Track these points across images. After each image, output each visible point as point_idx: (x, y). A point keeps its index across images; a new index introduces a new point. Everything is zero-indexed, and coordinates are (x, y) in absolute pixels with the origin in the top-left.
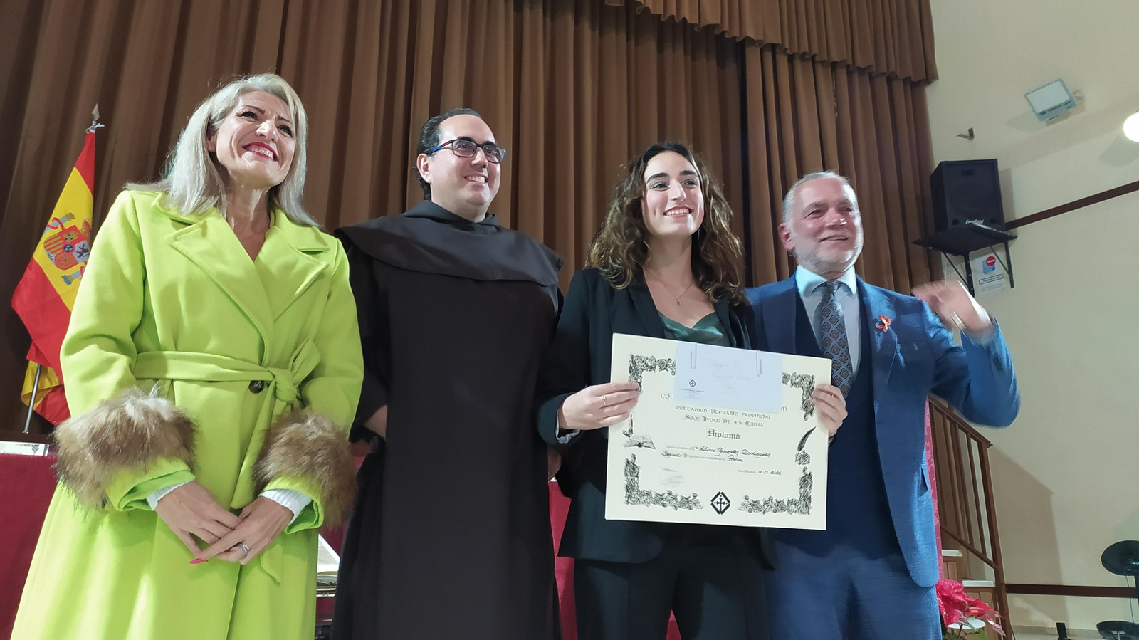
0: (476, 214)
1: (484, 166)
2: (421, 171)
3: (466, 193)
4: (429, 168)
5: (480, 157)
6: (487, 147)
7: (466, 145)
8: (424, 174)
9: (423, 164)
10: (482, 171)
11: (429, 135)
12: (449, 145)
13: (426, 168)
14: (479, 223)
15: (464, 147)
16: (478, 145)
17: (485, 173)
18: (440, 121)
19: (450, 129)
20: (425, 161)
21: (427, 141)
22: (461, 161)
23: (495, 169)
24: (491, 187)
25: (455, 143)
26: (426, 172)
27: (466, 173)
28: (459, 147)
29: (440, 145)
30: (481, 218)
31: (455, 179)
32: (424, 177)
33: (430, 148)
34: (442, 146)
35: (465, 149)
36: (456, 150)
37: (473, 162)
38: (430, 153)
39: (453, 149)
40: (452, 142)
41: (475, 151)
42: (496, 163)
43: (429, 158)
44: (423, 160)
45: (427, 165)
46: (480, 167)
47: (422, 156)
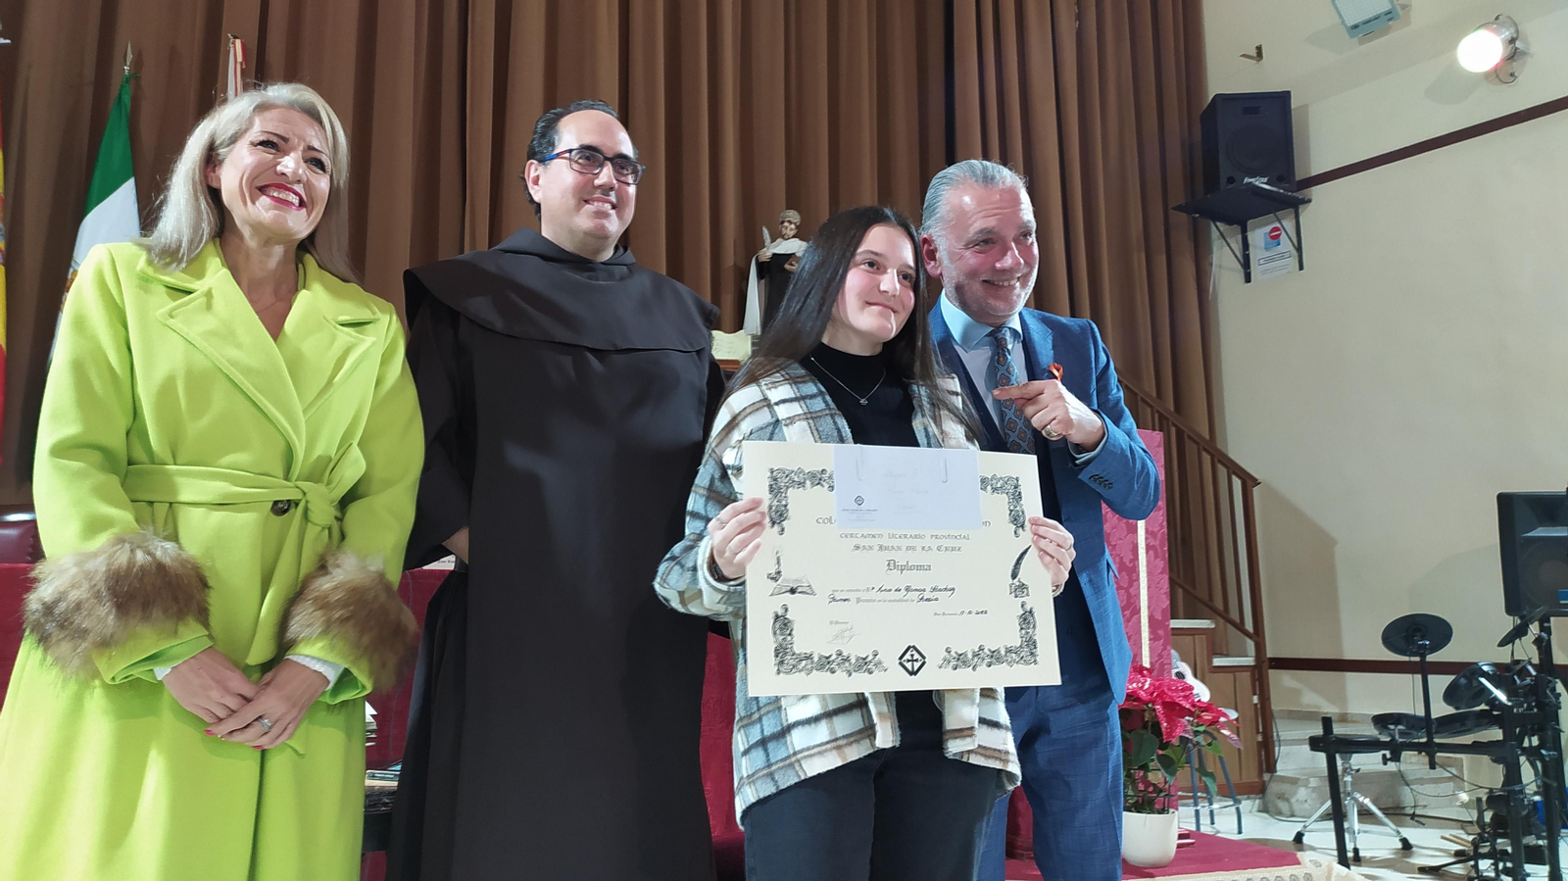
0: (598, 251)
1: (612, 189)
2: (530, 185)
3: (584, 221)
4: (540, 182)
5: (606, 175)
6: (620, 161)
7: (591, 156)
8: (532, 188)
9: (533, 174)
10: (609, 195)
11: (543, 135)
12: (567, 155)
13: (536, 181)
14: (603, 263)
15: (588, 158)
16: (607, 159)
17: (613, 197)
18: (560, 116)
19: (573, 131)
20: (536, 170)
21: (540, 145)
22: (580, 177)
23: (627, 192)
24: (620, 216)
25: (574, 153)
26: (536, 187)
27: (584, 195)
28: (580, 158)
29: (556, 152)
30: (608, 254)
31: (572, 202)
32: (532, 192)
33: (542, 152)
34: (558, 154)
35: (587, 162)
36: (576, 162)
37: (597, 182)
38: (542, 161)
39: (570, 159)
40: (570, 151)
41: (602, 166)
42: (629, 184)
43: (541, 169)
44: (533, 169)
45: (538, 177)
46: (607, 189)
47: (532, 163)
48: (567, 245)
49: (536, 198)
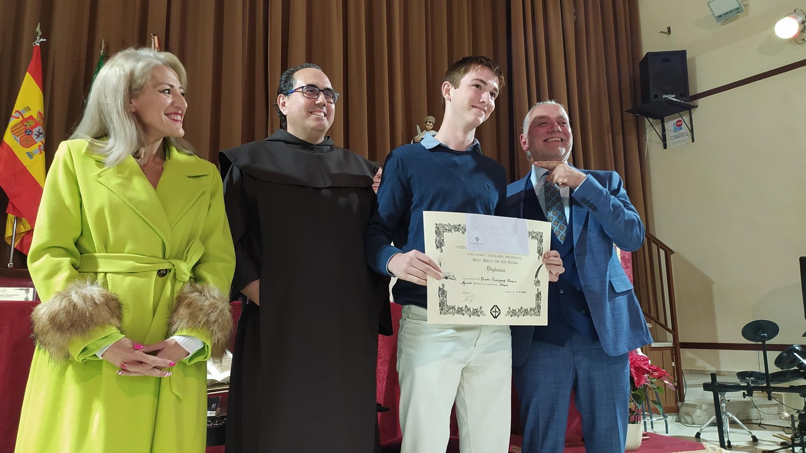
0: (317, 139)
1: (324, 105)
2: (280, 107)
3: (311, 122)
4: (286, 105)
5: (321, 98)
6: (326, 91)
8: (282, 108)
9: (281, 101)
10: (322, 109)
11: (286, 82)
12: (300, 90)
13: (284, 104)
14: (317, 145)
15: (311, 91)
16: (320, 90)
17: (325, 110)
18: (294, 72)
19: (301, 78)
20: (283, 99)
22: (308, 101)
23: (331, 107)
24: (328, 119)
25: (304, 88)
26: (284, 108)
27: (311, 109)
28: (307, 91)
30: (322, 140)
31: (304, 113)
32: (282, 110)
33: (286, 90)
34: (295, 90)
35: (310, 93)
36: (305, 93)
37: (317, 102)
38: (286, 94)
39: (303, 92)
41: (318, 95)
42: (332, 103)
43: (286, 98)
44: (281, 99)
45: (284, 102)
46: (322, 105)
47: (281, 96)
48: (301, 136)
49: (284, 113)
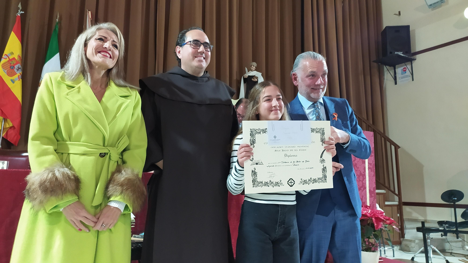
0: (199, 73)
1: (204, 53)
2: (177, 53)
3: (195, 63)
4: (181, 52)
5: (202, 48)
6: (205, 44)
7: (197, 43)
8: (178, 54)
9: (178, 50)
11: (181, 38)
12: (189, 43)
13: (179, 52)
14: (200, 77)
15: (196, 44)
16: (201, 44)
17: (204, 56)
18: (186, 32)
19: (191, 36)
20: (179, 49)
21: (180, 41)
22: (193, 50)
23: (208, 54)
24: (206, 62)
25: (191, 42)
26: (179, 54)
27: (195, 55)
28: (193, 44)
29: (185, 43)
30: (202, 74)
31: (191, 58)
32: (178, 56)
33: (181, 43)
34: (186, 43)
36: (192, 45)
37: (199, 51)
38: (181, 46)
39: (190, 45)
40: (190, 42)
41: (200, 46)
42: (209, 51)
43: (181, 48)
44: (178, 49)
45: (180, 51)
46: (202, 53)
47: (178, 47)
48: (189, 72)
49: (180, 58)
